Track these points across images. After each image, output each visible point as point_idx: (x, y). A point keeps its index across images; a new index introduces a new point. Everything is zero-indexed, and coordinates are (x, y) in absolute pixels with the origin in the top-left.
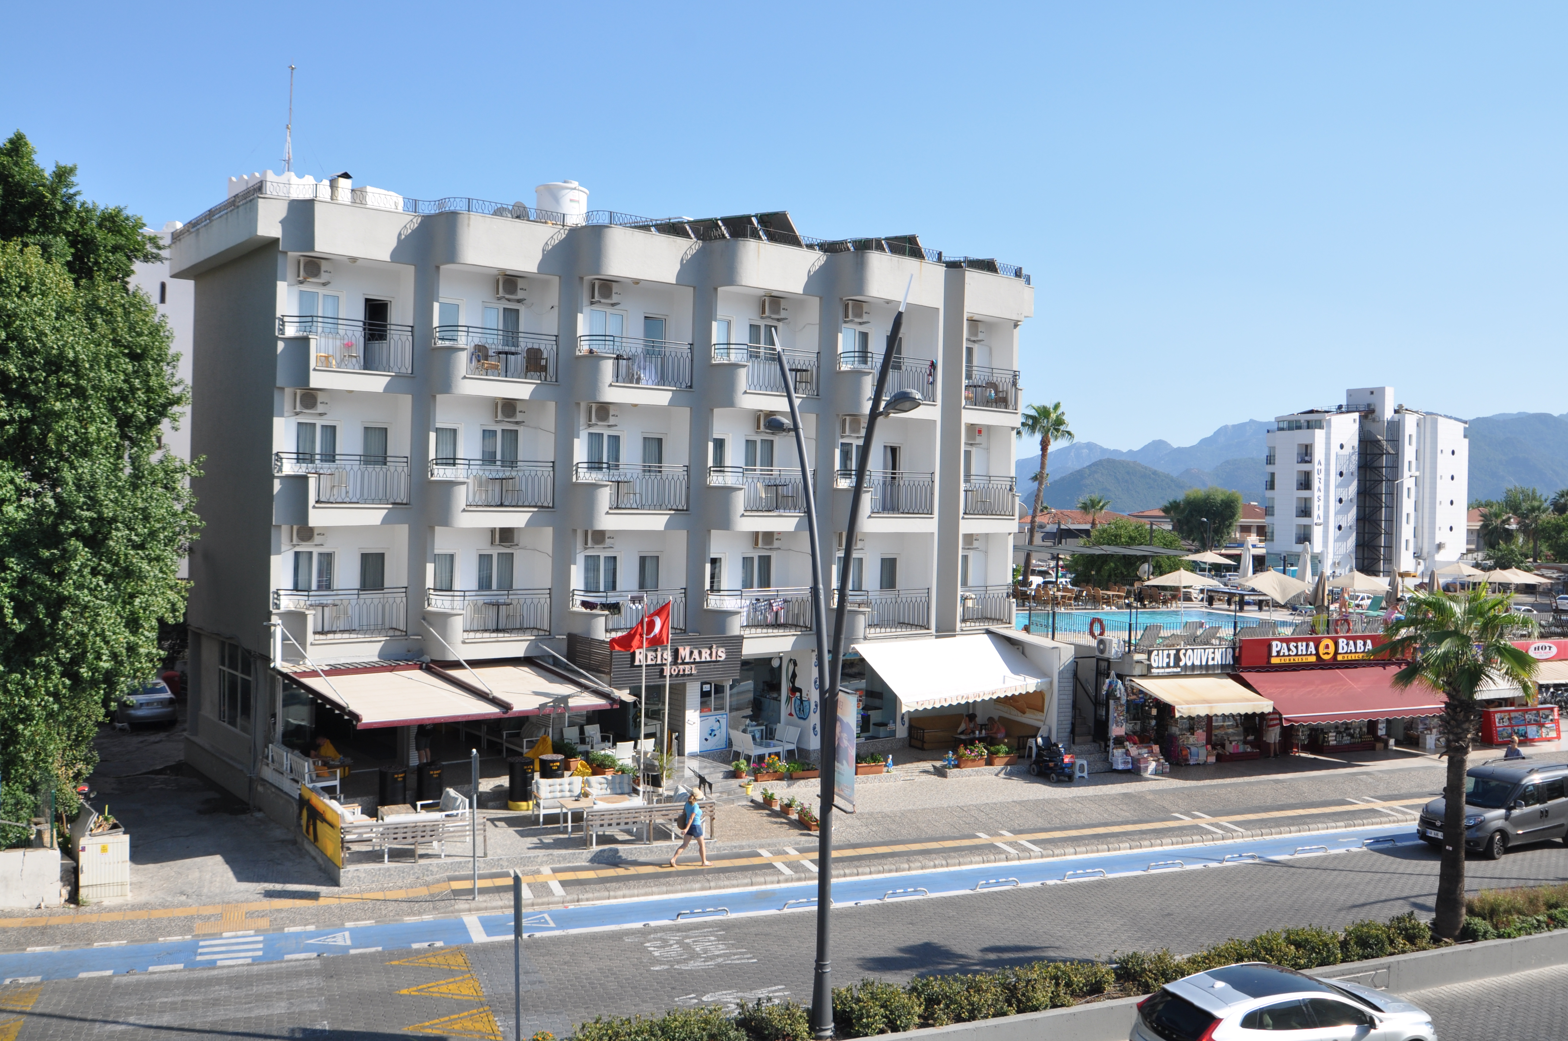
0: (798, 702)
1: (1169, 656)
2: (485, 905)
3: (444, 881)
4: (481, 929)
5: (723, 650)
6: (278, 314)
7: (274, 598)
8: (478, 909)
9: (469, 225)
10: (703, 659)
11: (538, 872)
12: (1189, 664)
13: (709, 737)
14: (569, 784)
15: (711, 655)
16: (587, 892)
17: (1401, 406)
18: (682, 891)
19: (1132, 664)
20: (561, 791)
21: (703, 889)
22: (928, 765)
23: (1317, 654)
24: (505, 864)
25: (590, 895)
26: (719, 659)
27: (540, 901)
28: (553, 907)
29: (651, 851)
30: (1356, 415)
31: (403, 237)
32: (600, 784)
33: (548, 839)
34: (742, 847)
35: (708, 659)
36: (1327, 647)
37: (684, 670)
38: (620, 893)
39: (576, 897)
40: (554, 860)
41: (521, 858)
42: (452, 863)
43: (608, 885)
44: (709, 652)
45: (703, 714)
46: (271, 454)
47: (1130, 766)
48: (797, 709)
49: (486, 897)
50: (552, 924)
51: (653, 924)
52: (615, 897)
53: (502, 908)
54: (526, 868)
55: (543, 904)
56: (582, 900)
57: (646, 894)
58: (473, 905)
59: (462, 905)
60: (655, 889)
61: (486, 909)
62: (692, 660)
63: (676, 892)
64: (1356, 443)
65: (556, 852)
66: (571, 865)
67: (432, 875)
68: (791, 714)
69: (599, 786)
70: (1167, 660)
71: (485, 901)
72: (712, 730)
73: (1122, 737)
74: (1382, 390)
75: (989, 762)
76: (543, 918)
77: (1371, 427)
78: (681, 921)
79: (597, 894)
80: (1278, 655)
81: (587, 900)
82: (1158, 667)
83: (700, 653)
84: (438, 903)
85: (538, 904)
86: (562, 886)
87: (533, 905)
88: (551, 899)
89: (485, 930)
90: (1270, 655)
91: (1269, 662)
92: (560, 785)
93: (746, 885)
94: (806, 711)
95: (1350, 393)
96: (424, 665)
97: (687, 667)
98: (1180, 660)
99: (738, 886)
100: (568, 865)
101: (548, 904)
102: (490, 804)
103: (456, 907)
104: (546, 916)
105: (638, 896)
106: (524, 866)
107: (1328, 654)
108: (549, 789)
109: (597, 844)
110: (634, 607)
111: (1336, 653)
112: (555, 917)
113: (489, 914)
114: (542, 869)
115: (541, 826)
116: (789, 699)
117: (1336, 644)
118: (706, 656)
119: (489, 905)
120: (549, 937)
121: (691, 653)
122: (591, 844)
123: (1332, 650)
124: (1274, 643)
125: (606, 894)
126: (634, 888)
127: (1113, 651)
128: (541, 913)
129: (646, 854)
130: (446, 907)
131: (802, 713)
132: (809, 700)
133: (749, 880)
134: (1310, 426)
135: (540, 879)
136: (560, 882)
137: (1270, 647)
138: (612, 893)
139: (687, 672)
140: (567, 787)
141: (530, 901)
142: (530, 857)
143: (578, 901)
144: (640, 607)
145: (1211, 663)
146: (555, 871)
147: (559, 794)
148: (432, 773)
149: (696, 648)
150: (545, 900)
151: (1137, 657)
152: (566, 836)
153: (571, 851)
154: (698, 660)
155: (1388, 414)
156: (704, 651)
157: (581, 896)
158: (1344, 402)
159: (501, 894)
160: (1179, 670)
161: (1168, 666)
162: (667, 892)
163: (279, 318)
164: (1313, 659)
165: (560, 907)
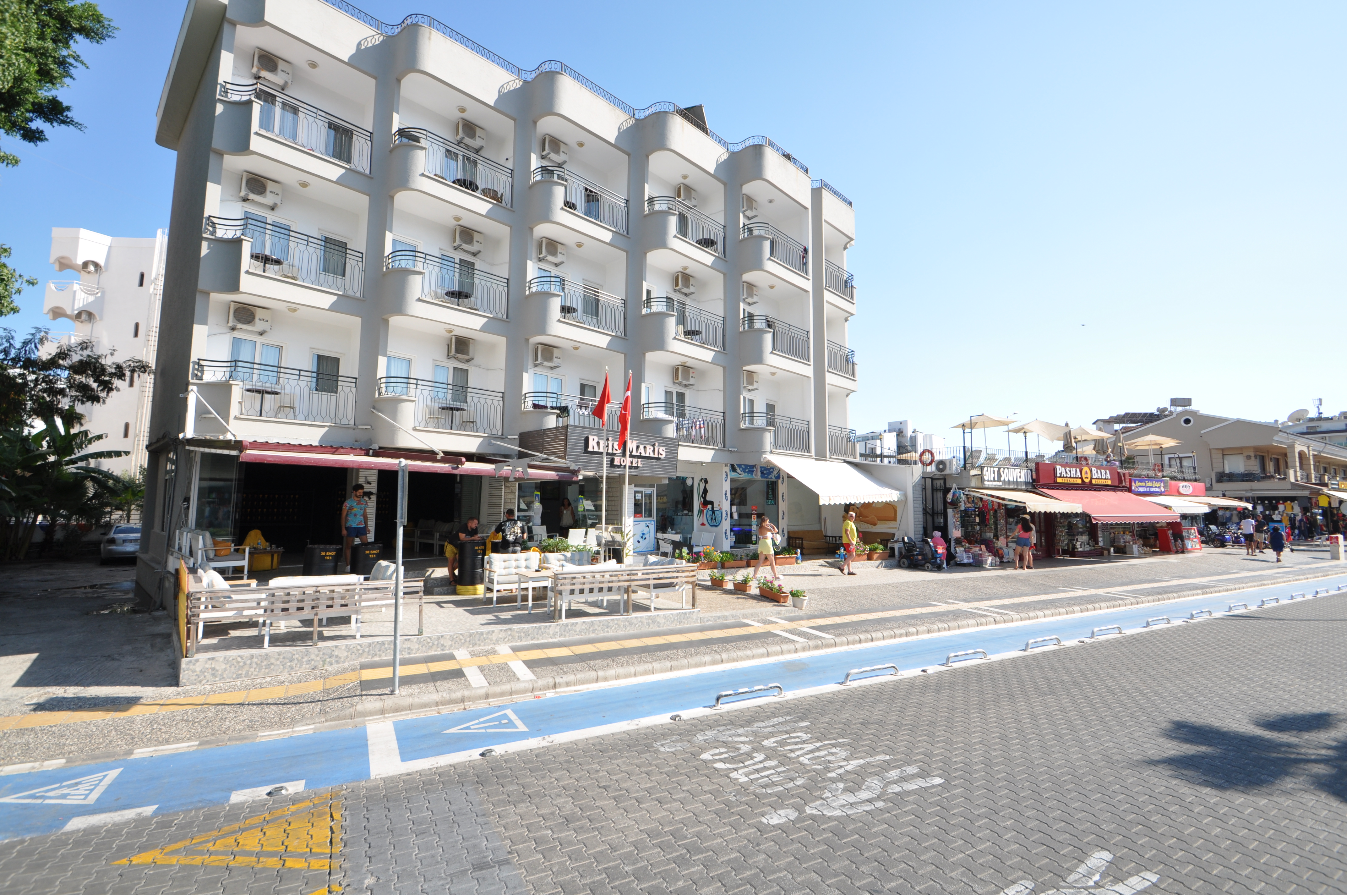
0: (710, 513)
1: (994, 471)
2: (409, 700)
3: (354, 670)
4: (394, 745)
5: (664, 448)
6: (221, 80)
7: (194, 369)
8: (397, 710)
9: (430, 38)
10: (647, 455)
11: (494, 652)
12: (1007, 480)
13: (641, 540)
14: (526, 560)
15: (654, 451)
16: (565, 673)
17: (915, 430)
18: (689, 666)
19: (969, 478)
20: (518, 567)
21: (714, 663)
22: (821, 561)
23: (1081, 478)
24: (448, 643)
25: (571, 678)
26: (660, 456)
27: (498, 689)
28: (519, 699)
29: (631, 624)
30: (895, 434)
31: (363, 47)
32: (559, 561)
33: (504, 616)
34: (726, 618)
35: (652, 455)
36: (1086, 473)
37: (632, 463)
38: (612, 672)
39: (551, 681)
40: (513, 637)
41: (471, 635)
42: (370, 645)
43: (592, 663)
44: (652, 448)
45: (637, 519)
46: (203, 218)
47: (971, 561)
48: (709, 519)
49: (414, 689)
50: (522, 728)
51: (686, 714)
52: (606, 679)
53: (437, 704)
54: (477, 648)
55: (502, 694)
56: (560, 685)
57: (646, 673)
58: (389, 702)
59: (370, 703)
60: (656, 665)
61: (411, 707)
62: (638, 454)
63: (682, 667)
64: (896, 448)
65: (515, 626)
66: (536, 642)
67: (337, 662)
68: (703, 524)
69: (558, 563)
70: (993, 475)
71: (411, 695)
72: (643, 534)
73: (960, 538)
74: (906, 421)
75: (870, 558)
76: (505, 716)
77: (902, 440)
78: (723, 708)
79: (580, 676)
80: (1060, 477)
81: (568, 684)
82: (988, 481)
83: (645, 447)
84: (330, 703)
85: (495, 695)
86: (529, 667)
87: (487, 696)
88: (515, 686)
89: (400, 747)
90: (1055, 477)
91: (1055, 482)
92: (516, 560)
93: (762, 656)
94: (718, 519)
95: (890, 424)
96: (371, 452)
97: (635, 460)
98: (1001, 476)
99: (753, 657)
100: (532, 642)
101: (511, 694)
102: (437, 589)
103: (359, 707)
104: (509, 712)
105: (635, 675)
106: (474, 645)
107: (1087, 478)
108: (503, 564)
109: (567, 617)
110: (581, 413)
111: (1092, 478)
112: (525, 714)
113: (414, 716)
114: (498, 648)
115: (494, 605)
116: (700, 512)
117: (1091, 471)
118: (649, 452)
119: (416, 700)
120: (519, 754)
121: (638, 447)
122: (560, 617)
123: (1089, 476)
124: (1058, 467)
125: (593, 674)
126: (628, 664)
127: (954, 468)
128: (500, 708)
129: (625, 626)
130: (343, 708)
131: (714, 521)
132: (720, 510)
133: (765, 651)
134: (873, 438)
135: (496, 660)
136: (524, 662)
137: (1055, 470)
138: (601, 673)
139: (634, 465)
140: (523, 564)
141: (482, 692)
142: (482, 634)
143: (554, 687)
144: (586, 413)
145: (1019, 480)
146: (515, 649)
147: (514, 571)
148: (367, 552)
149: (642, 444)
150: (506, 687)
151: (973, 472)
152: (527, 612)
153: (535, 625)
154: (643, 454)
155: (909, 433)
156: (648, 447)
157: (558, 680)
158: (887, 429)
159: (438, 684)
160: (1001, 483)
161: (994, 480)
162: (672, 669)
163: (221, 84)
164: (1079, 481)
165: (528, 698)
